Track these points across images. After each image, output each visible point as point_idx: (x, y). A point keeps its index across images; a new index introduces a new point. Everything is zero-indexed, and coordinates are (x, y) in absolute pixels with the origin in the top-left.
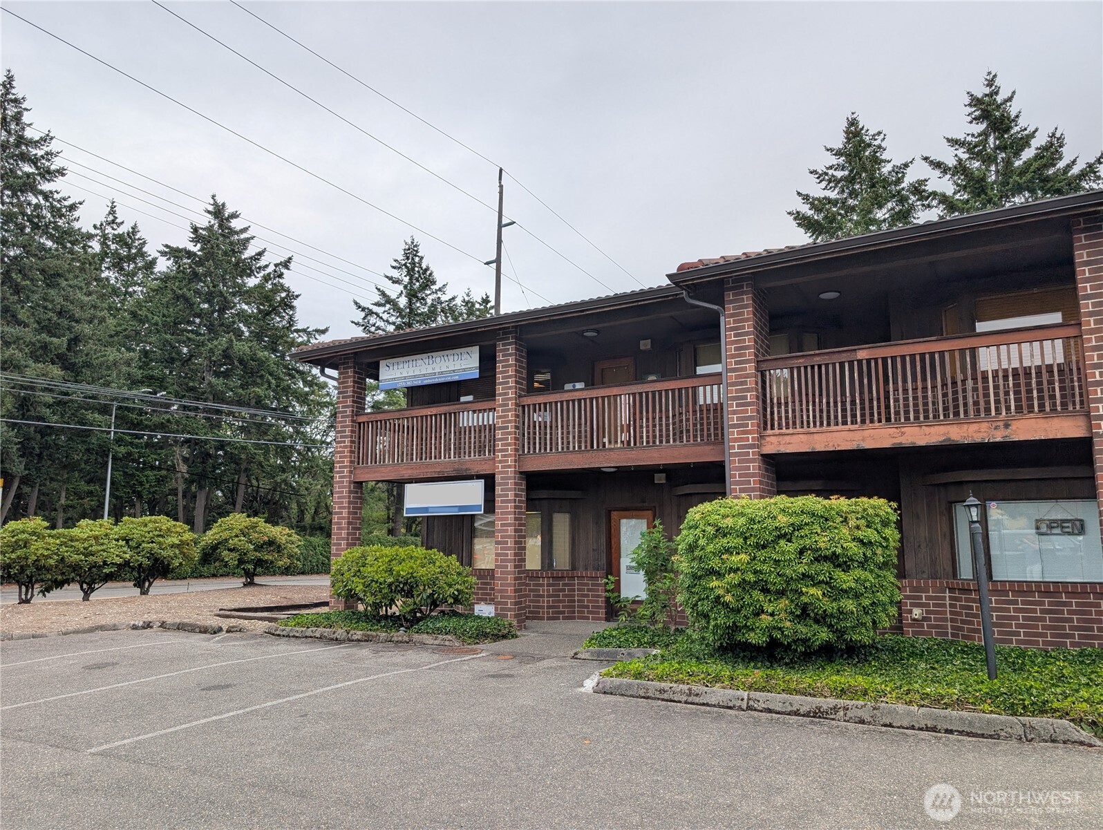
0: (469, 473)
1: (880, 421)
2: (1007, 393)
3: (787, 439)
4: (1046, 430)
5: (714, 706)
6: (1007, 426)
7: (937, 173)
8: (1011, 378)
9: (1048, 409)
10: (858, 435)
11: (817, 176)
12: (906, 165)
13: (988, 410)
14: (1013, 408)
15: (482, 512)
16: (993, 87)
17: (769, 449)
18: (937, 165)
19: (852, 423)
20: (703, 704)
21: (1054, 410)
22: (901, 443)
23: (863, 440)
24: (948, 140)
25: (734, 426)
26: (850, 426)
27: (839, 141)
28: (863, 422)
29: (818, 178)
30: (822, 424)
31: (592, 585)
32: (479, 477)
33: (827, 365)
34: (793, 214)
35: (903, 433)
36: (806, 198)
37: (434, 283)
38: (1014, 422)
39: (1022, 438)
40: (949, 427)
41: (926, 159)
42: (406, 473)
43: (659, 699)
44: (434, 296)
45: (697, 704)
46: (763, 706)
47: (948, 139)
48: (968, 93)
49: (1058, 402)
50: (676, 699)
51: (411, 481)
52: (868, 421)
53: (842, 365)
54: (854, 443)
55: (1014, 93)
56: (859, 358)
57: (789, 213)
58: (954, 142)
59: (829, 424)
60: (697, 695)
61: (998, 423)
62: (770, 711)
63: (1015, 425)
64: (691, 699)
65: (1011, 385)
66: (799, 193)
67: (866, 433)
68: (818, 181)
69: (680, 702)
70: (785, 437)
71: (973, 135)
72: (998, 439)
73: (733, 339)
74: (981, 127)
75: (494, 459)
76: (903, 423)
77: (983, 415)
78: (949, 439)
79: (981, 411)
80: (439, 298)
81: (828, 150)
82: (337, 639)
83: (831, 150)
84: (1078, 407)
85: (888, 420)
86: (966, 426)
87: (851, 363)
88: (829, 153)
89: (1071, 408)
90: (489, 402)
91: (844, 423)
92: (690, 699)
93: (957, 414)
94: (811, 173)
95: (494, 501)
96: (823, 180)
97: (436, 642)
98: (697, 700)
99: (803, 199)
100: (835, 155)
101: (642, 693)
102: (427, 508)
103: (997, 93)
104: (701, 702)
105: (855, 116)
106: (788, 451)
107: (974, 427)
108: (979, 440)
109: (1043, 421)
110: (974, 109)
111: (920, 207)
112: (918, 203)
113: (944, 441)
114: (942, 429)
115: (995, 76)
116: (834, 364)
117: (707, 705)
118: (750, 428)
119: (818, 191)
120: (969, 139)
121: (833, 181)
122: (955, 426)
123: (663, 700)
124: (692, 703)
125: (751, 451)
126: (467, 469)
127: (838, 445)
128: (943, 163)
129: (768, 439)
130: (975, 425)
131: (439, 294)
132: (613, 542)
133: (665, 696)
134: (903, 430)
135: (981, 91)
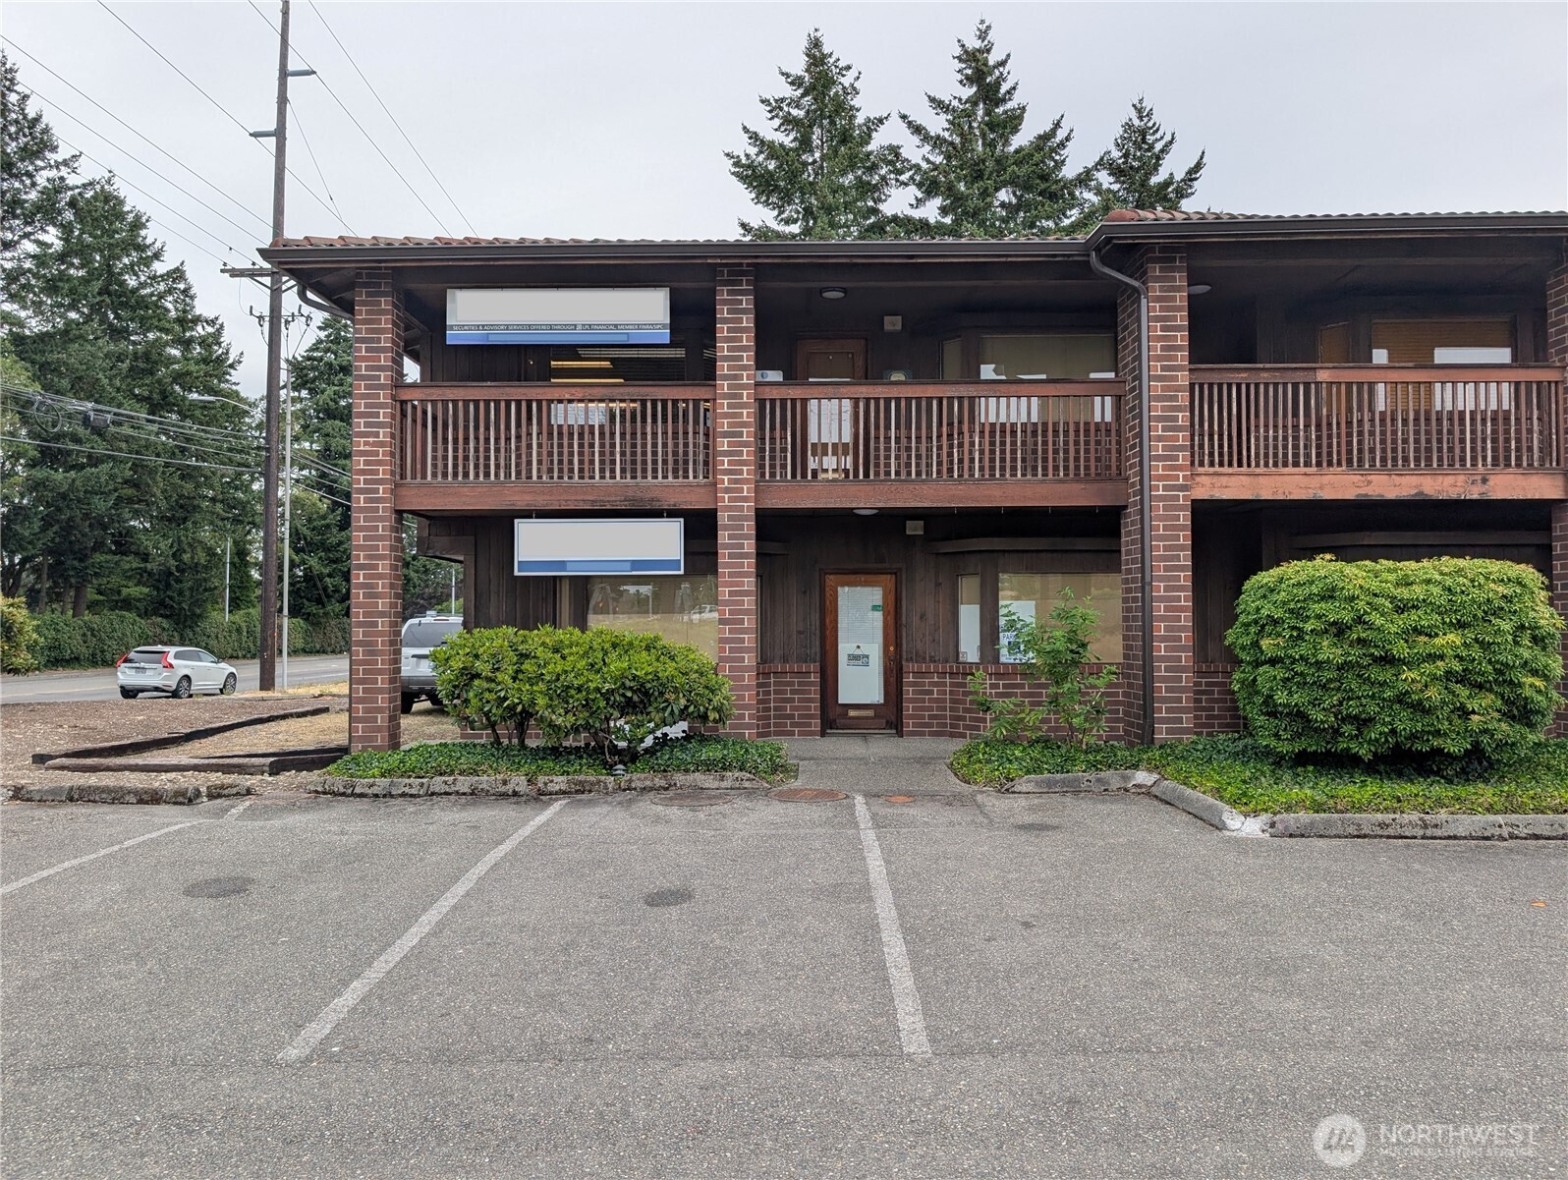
0: (656, 506)
1: (1339, 464)
2: (1484, 441)
3: (1224, 479)
4: (1524, 489)
5: (1465, 838)
6: (1484, 481)
7: (916, 140)
8: (1489, 424)
9: (1525, 464)
10: (1315, 481)
11: (769, 108)
12: (881, 121)
13: (1463, 460)
14: (1489, 459)
15: (682, 572)
16: (986, 42)
17: (1201, 493)
18: (917, 130)
19: (1306, 465)
20: (1449, 838)
21: (1531, 465)
22: (1366, 495)
23: (1321, 488)
24: (932, 100)
25: (1158, 458)
26: (1302, 469)
27: (798, 66)
28: (1319, 464)
29: (770, 111)
30: (1266, 465)
31: (799, 683)
32: (672, 513)
33: (1276, 385)
34: (733, 157)
35: (1369, 482)
36: (754, 137)
37: (54, 149)
38: (1492, 477)
39: (1500, 496)
40: (1422, 477)
41: (904, 117)
42: (521, 501)
43: (1381, 836)
44: (53, 173)
45: (1441, 838)
46: (1526, 831)
47: (929, 97)
48: (959, 41)
49: (1536, 456)
50: (1407, 834)
51: (527, 514)
52: (1325, 464)
53: (1295, 386)
54: (1310, 491)
55: (1008, 56)
56: (1319, 379)
57: (727, 155)
58: (938, 104)
59: (1276, 465)
60: (1436, 826)
61: (1475, 477)
62: (1536, 837)
63: (1493, 480)
64: (1429, 834)
65: (1489, 432)
66: (745, 129)
67: (1325, 479)
68: (770, 116)
69: (1415, 838)
70: (1222, 478)
71: (960, 100)
72: (1475, 497)
73: (1159, 333)
74: (969, 91)
75: (715, 484)
76: (1366, 470)
77: (1457, 466)
78: (1421, 493)
79: (1453, 461)
80: (62, 179)
81: (783, 74)
82: (515, 794)
83: (787, 75)
84: (1554, 464)
85: (1350, 462)
86: (1440, 477)
87: (1307, 385)
88: (783, 78)
89: (1547, 465)
90: (696, 389)
91: (1296, 464)
92: (1429, 832)
93: (1429, 465)
94: (763, 102)
95: (716, 554)
96: (777, 116)
97: (724, 784)
98: (1438, 832)
99: (750, 138)
100: (792, 83)
101: (1352, 830)
102: (564, 562)
103: (988, 51)
104: (1446, 834)
105: (818, 34)
106: (1224, 497)
107: (1449, 480)
108: (1454, 497)
109: (1521, 476)
110: (964, 66)
111: (893, 182)
112: (892, 176)
113: (1416, 494)
114: (1414, 480)
115: (989, 27)
116: (1285, 385)
117: (1455, 837)
118: (1180, 462)
119: (770, 130)
120: (955, 103)
121: (789, 121)
122: (1429, 477)
123: (1389, 837)
124: (1435, 838)
125: (1181, 494)
126: (652, 500)
127: (1290, 493)
128: (924, 128)
129: (1198, 479)
130: (1450, 477)
131: (64, 171)
132: (827, 621)
133: (1391, 831)
134: (1369, 477)
135: (974, 43)
